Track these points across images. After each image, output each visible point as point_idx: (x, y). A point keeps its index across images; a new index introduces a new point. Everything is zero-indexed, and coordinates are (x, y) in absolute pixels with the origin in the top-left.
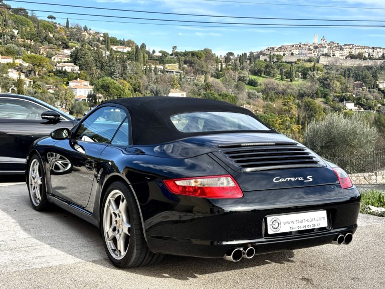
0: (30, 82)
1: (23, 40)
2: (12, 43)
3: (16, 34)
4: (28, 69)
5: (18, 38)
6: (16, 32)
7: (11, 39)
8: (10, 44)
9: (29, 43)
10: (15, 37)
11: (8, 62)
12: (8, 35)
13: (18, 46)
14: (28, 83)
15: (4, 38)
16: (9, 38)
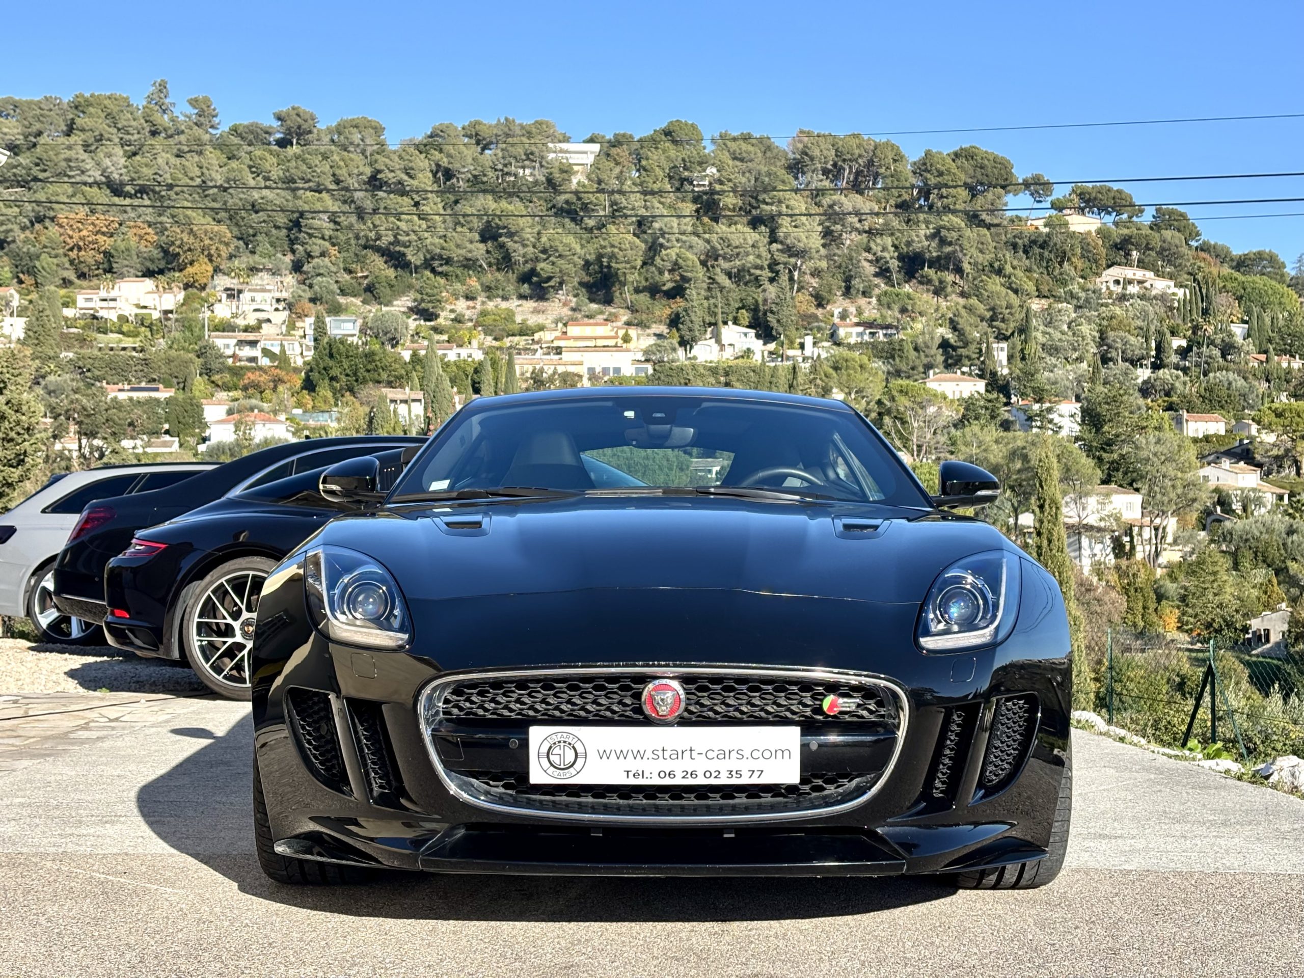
0: (1281, 498)
1: (1263, 357)
2: (1227, 370)
3: (1239, 339)
4: (1275, 452)
5: (1248, 353)
6: (1238, 330)
7: (1224, 356)
8: (1218, 374)
9: (1285, 365)
10: (1239, 350)
11: (1211, 432)
12: (1212, 343)
13: (1245, 378)
14: (1269, 499)
15: (1199, 355)
16: (1216, 352)
